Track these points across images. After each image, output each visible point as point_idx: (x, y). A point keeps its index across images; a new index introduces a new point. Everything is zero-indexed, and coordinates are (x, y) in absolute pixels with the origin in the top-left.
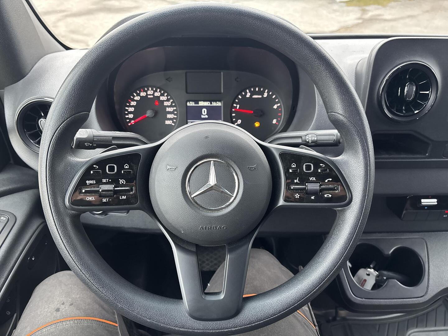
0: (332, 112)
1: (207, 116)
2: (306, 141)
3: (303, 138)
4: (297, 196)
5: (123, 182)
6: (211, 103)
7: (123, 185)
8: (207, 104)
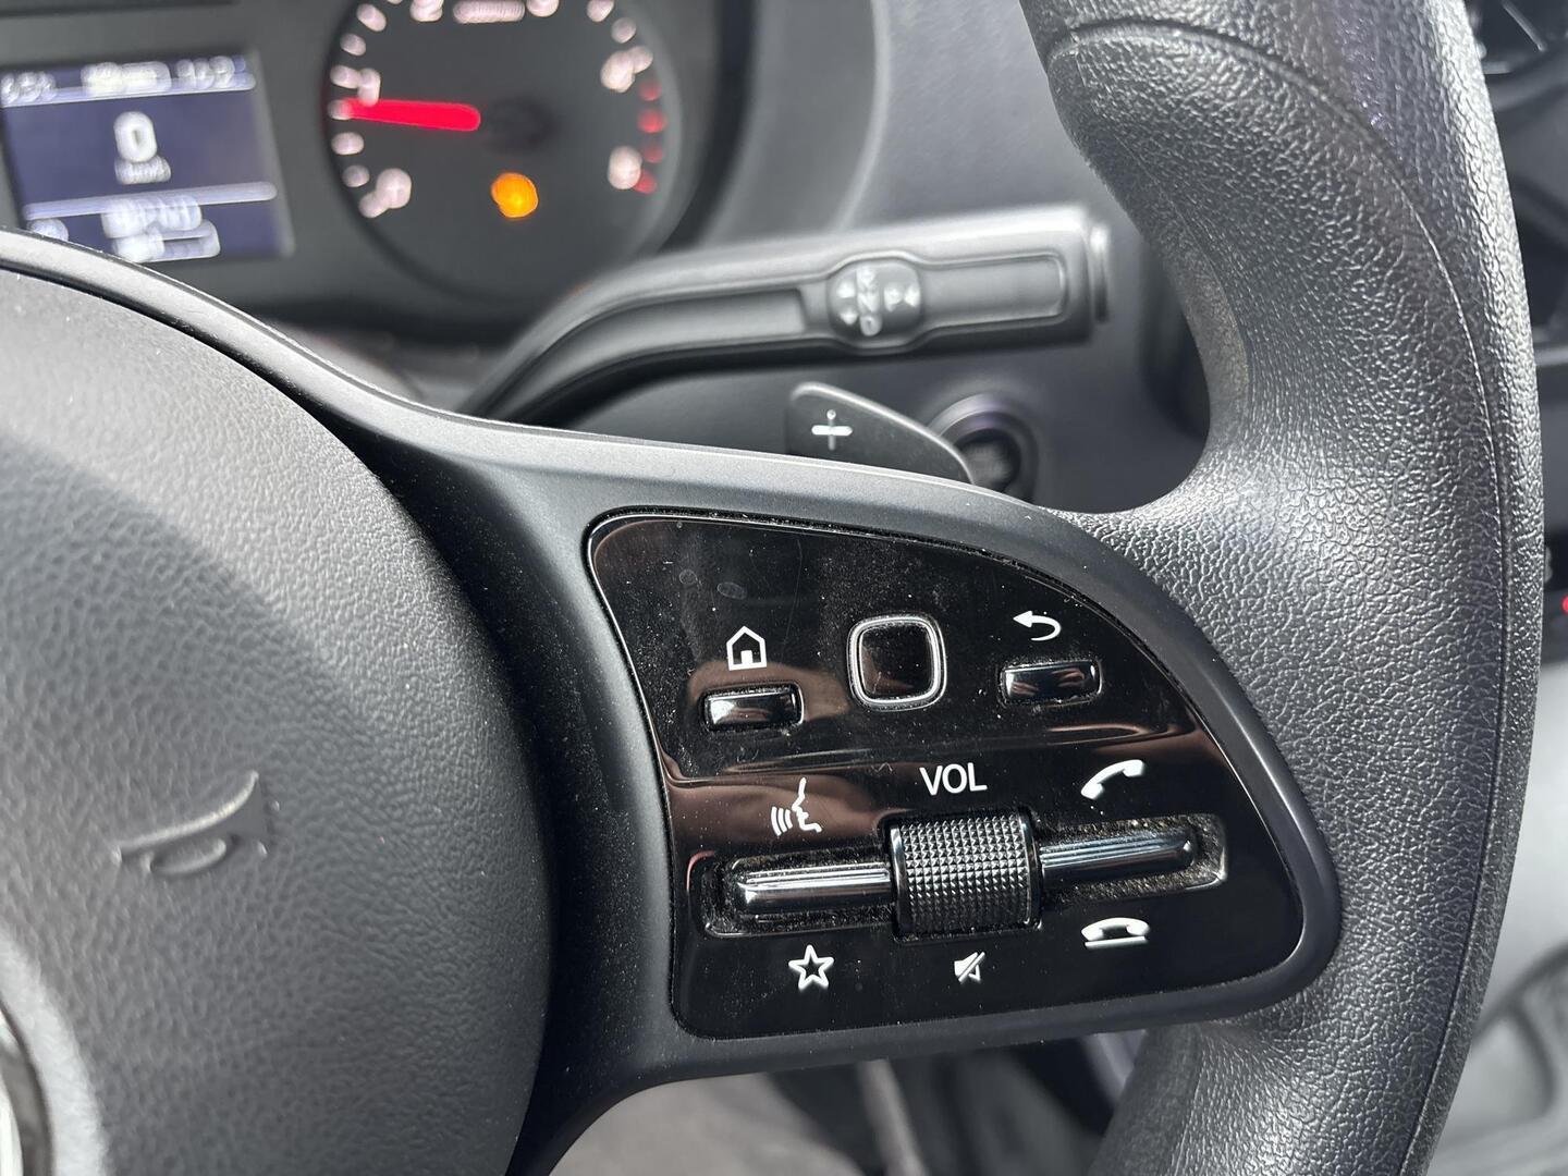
0: (1107, 24)
1: (160, 170)
2: (834, 322)
3: (815, 295)
4: (812, 969)
6: (178, 77)
8: (143, 80)
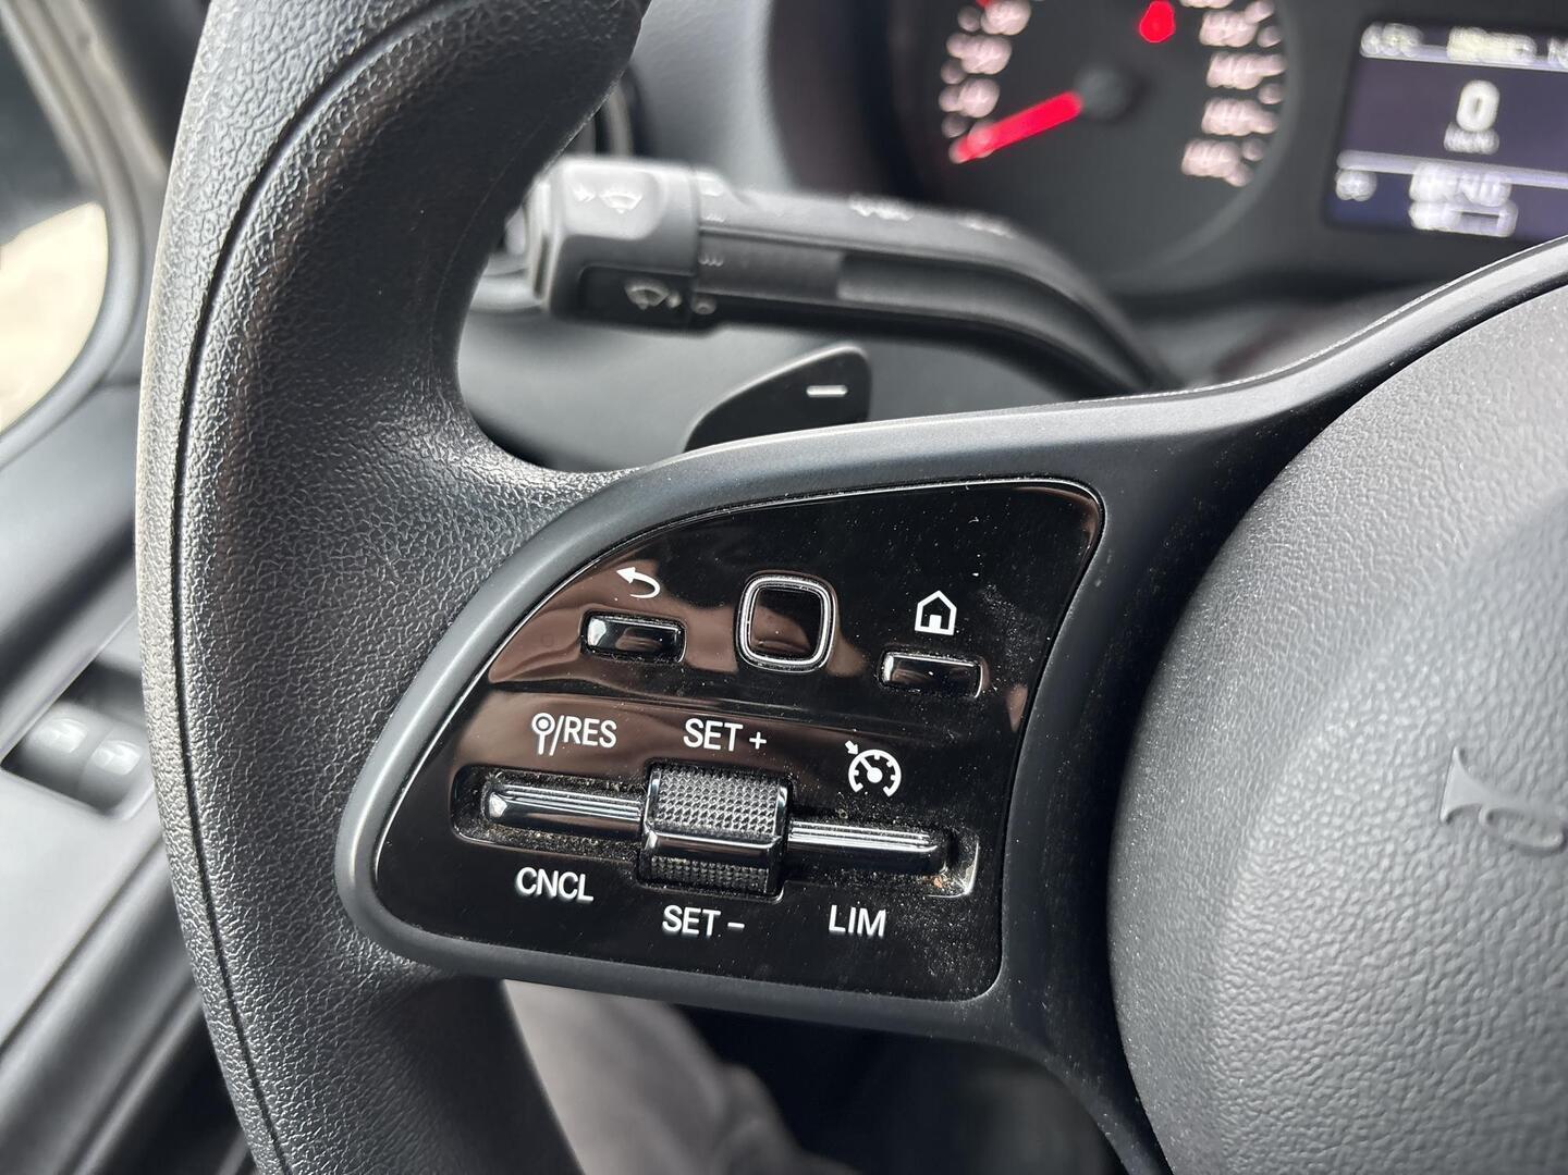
5: (875, 775)
6: (1542, 51)
7: (871, 807)
8: (1509, 51)
